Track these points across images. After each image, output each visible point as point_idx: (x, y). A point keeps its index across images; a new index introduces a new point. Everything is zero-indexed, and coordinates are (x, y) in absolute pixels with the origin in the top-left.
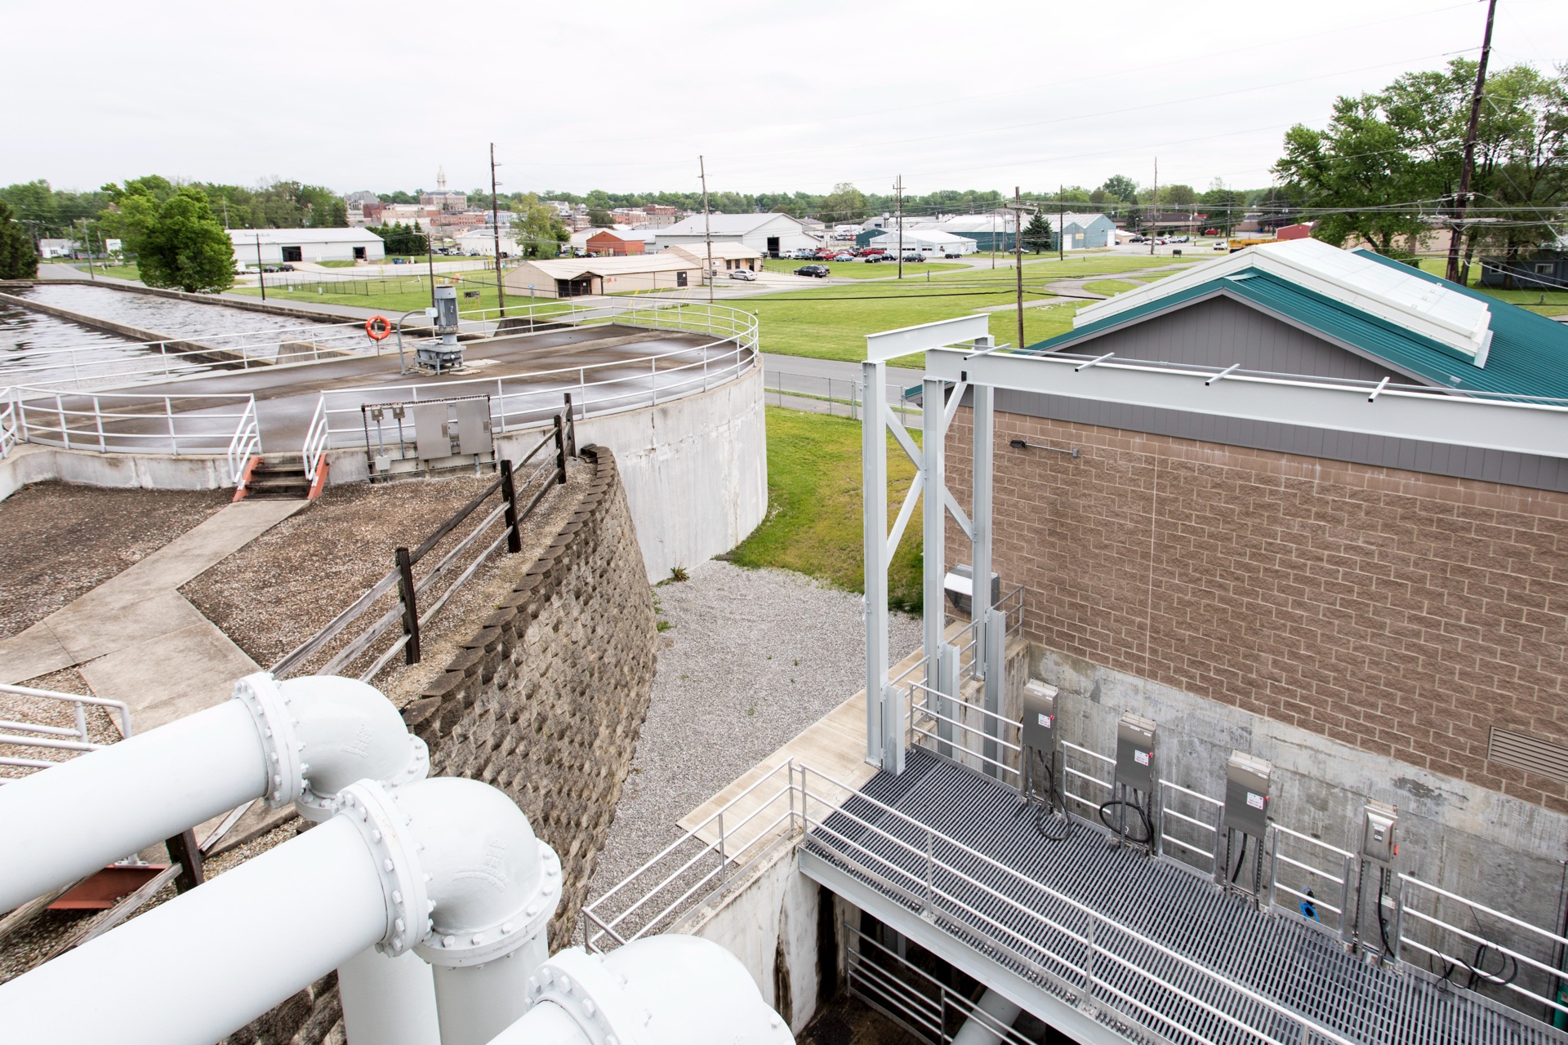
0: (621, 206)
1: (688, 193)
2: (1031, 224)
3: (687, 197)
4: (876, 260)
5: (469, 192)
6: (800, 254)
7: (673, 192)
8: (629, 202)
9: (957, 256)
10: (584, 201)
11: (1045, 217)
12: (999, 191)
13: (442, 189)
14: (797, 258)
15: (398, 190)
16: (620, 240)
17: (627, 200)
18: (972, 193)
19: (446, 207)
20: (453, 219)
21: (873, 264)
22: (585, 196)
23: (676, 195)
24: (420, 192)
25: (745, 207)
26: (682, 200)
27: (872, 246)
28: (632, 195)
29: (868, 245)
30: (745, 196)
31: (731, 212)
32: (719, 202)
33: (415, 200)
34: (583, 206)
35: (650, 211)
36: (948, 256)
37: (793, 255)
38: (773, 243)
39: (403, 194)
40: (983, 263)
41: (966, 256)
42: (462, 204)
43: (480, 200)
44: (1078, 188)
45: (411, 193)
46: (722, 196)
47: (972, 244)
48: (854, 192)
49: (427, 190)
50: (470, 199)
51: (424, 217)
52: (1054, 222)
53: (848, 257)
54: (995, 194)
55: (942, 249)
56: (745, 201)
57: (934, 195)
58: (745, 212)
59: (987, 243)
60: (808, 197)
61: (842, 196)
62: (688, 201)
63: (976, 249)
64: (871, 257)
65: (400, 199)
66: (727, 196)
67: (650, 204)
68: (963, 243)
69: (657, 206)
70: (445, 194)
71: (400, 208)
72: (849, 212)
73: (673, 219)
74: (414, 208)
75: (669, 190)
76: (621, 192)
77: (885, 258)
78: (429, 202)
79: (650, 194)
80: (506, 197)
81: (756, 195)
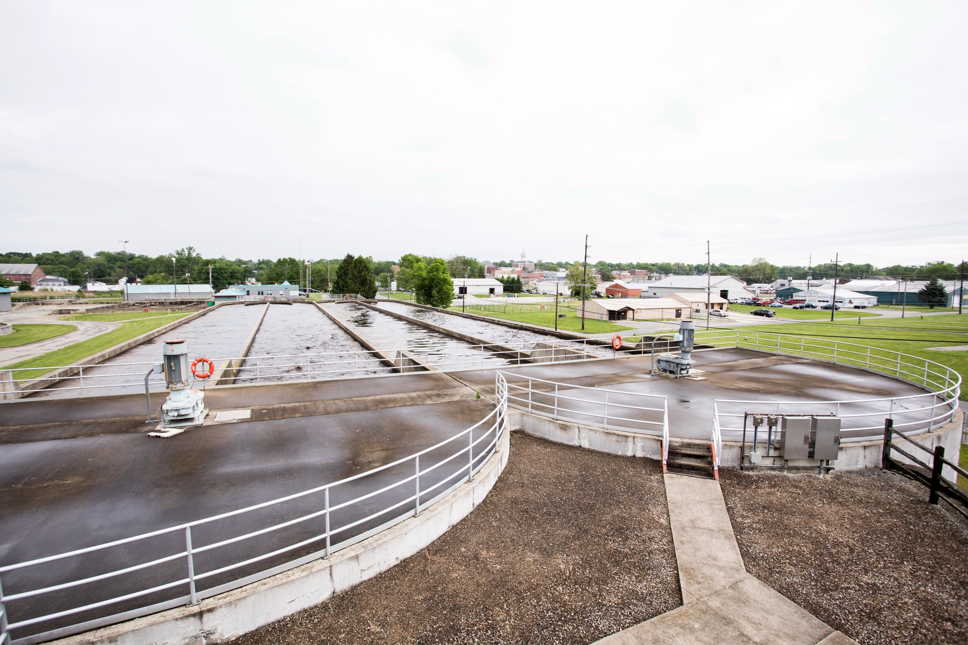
0: (615, 270)
1: (653, 263)
2: (926, 287)
3: (653, 265)
4: (801, 307)
5: (535, 261)
6: (744, 301)
7: (645, 262)
8: (620, 267)
9: (864, 307)
10: (594, 266)
11: (940, 282)
12: (872, 264)
13: (523, 260)
14: (742, 303)
15: (502, 260)
16: (626, 288)
17: (618, 266)
18: (850, 265)
19: (524, 269)
20: (530, 275)
21: (799, 310)
22: (595, 264)
23: (646, 264)
24: (512, 261)
25: (688, 272)
26: (650, 267)
27: (795, 298)
28: (621, 264)
29: (792, 297)
30: (688, 265)
31: (678, 274)
32: (672, 268)
33: (510, 265)
34: (594, 269)
35: (632, 273)
36: (856, 307)
37: (739, 302)
38: (724, 294)
39: (504, 262)
40: (892, 313)
41: (870, 307)
42: (532, 268)
43: (540, 266)
44: (943, 262)
45: (507, 262)
46: (674, 265)
47: (874, 300)
48: (766, 264)
49: (516, 260)
50: (536, 265)
51: (514, 273)
52: (949, 287)
53: (779, 304)
54: (868, 266)
55: (850, 302)
56: (688, 268)
57: (819, 266)
58: (687, 274)
59: (885, 299)
60: (729, 266)
61: (756, 266)
62: (653, 267)
63: (875, 303)
64: (798, 305)
65: (502, 264)
66: (678, 265)
67: (632, 269)
68: (867, 299)
69: (637, 270)
70: (524, 262)
71: (504, 269)
72: (761, 277)
73: (647, 277)
74: (510, 269)
75: (642, 261)
76: (614, 262)
77: (808, 306)
78: (517, 266)
79: (631, 263)
80: (553, 264)
81: (695, 265)
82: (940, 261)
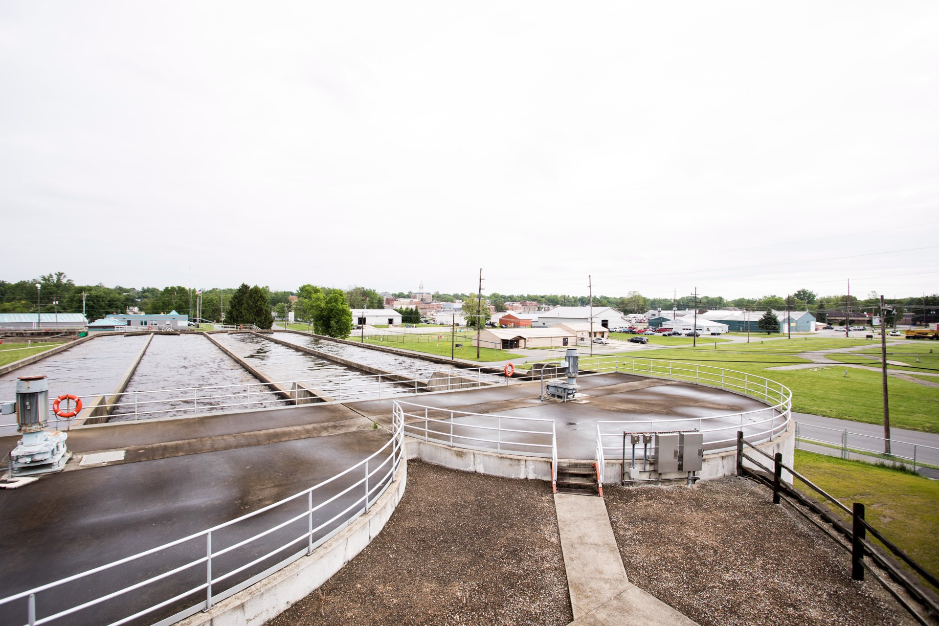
0: (508, 301)
1: (542, 295)
2: (764, 316)
3: (542, 297)
4: (669, 335)
5: (433, 293)
6: (622, 329)
7: (535, 294)
8: (512, 299)
9: (718, 334)
10: (488, 298)
11: (774, 312)
12: (723, 297)
13: (421, 291)
14: (620, 332)
15: (400, 292)
16: (518, 319)
17: (511, 298)
18: (707, 298)
19: (422, 300)
20: (427, 306)
21: (668, 337)
22: (489, 296)
23: (536, 296)
24: (410, 293)
25: (573, 303)
26: (540, 299)
27: (664, 327)
28: (513, 296)
29: (661, 326)
30: (573, 297)
31: (565, 305)
32: (559, 299)
33: (408, 297)
34: (488, 301)
35: (524, 304)
36: (713, 334)
37: (618, 330)
38: (605, 323)
39: (403, 293)
40: (740, 339)
41: (723, 334)
42: (430, 299)
43: (437, 297)
44: (775, 296)
45: (406, 293)
46: (561, 297)
47: (726, 327)
48: (639, 296)
49: (414, 291)
50: (433, 296)
51: (413, 305)
52: (780, 316)
53: (651, 332)
54: (721, 299)
55: (708, 330)
56: (573, 300)
57: (682, 299)
58: (573, 306)
59: (735, 326)
60: (608, 298)
61: (632, 298)
62: (542, 299)
63: (727, 331)
64: (666, 333)
65: (401, 296)
66: (564, 297)
67: (524, 300)
68: (720, 327)
69: (527, 302)
70: (422, 294)
71: (402, 300)
72: (636, 308)
73: (537, 309)
74: (408, 300)
76: (507, 294)
77: (675, 334)
78: (415, 297)
79: (522, 295)
80: (450, 296)
81: (579, 297)
82: (773, 295)
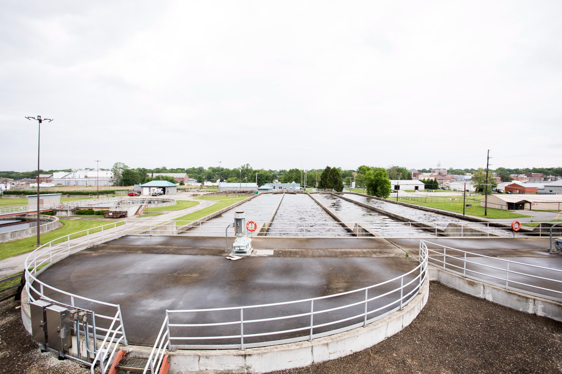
0: (513, 173)
1: (549, 168)
5: (448, 169)
7: (540, 167)
8: (517, 172)
10: (494, 171)
13: (439, 168)
15: (424, 168)
16: (523, 187)
17: (516, 171)
19: (440, 174)
20: (443, 178)
22: (495, 169)
23: (542, 169)
24: (431, 169)
26: (546, 171)
33: (429, 171)
34: (495, 173)
35: (529, 175)
42: (445, 173)
43: (452, 171)
45: (428, 169)
49: (433, 168)
50: (448, 171)
51: (432, 177)
62: (549, 171)
65: (424, 171)
67: (529, 173)
69: (533, 173)
70: (440, 169)
71: (425, 174)
73: (543, 179)
74: (429, 174)
75: (538, 167)
76: (512, 168)
78: (434, 172)
79: (528, 169)
80: (461, 170)
